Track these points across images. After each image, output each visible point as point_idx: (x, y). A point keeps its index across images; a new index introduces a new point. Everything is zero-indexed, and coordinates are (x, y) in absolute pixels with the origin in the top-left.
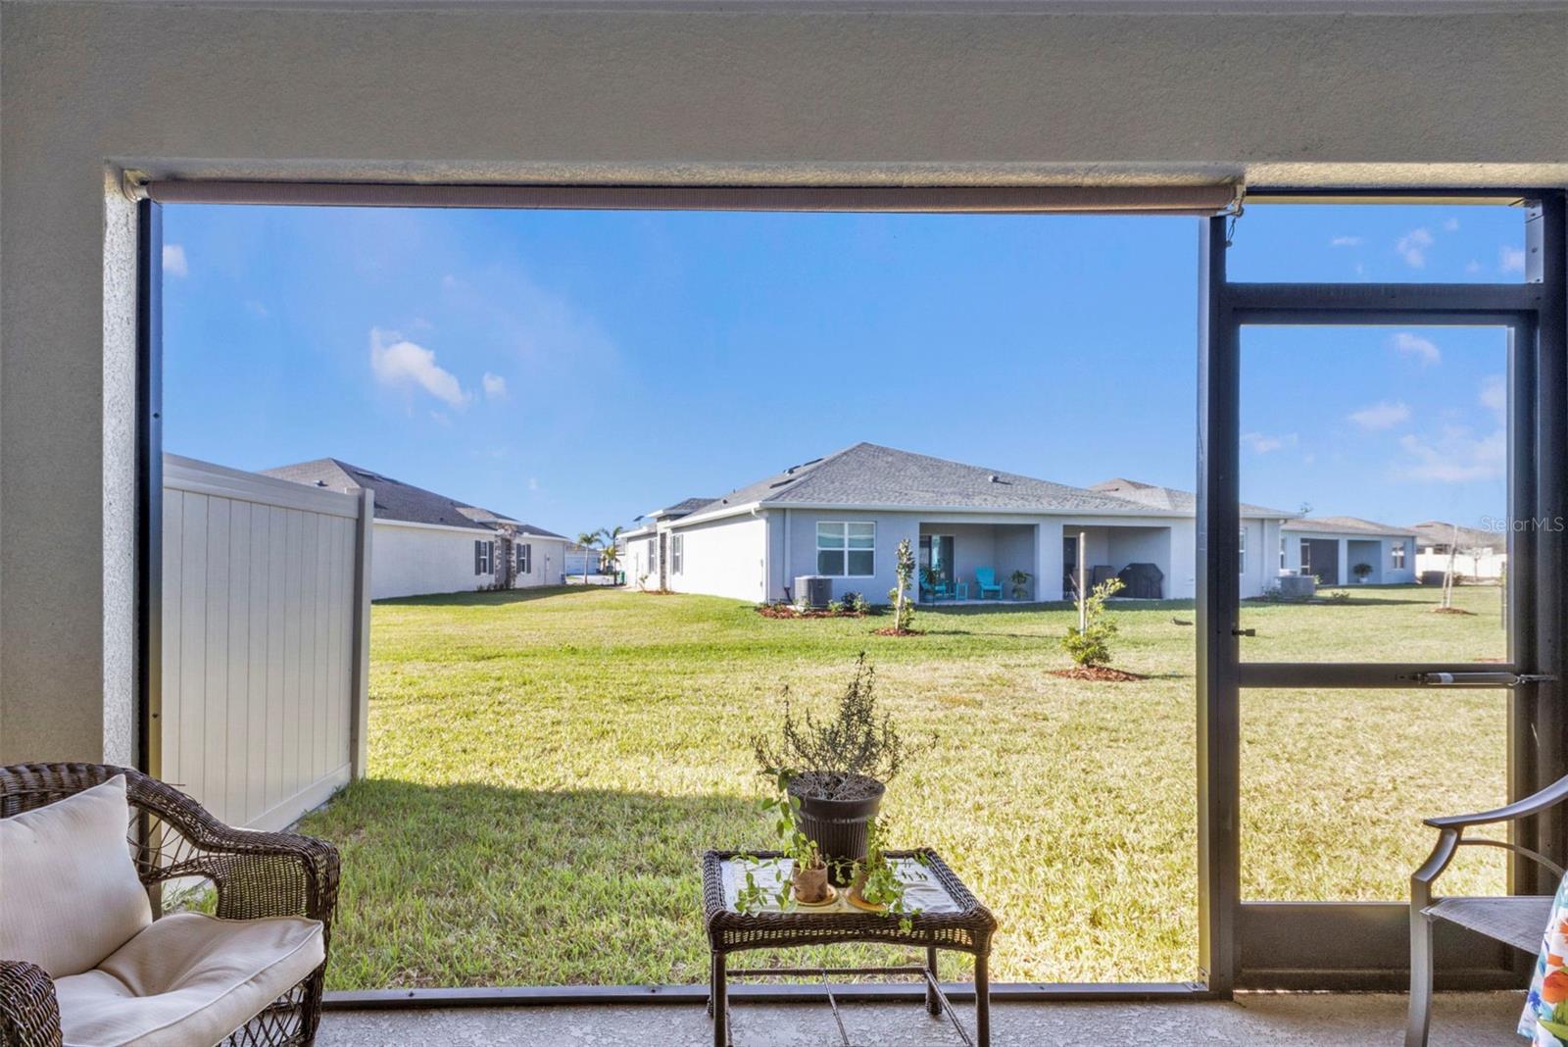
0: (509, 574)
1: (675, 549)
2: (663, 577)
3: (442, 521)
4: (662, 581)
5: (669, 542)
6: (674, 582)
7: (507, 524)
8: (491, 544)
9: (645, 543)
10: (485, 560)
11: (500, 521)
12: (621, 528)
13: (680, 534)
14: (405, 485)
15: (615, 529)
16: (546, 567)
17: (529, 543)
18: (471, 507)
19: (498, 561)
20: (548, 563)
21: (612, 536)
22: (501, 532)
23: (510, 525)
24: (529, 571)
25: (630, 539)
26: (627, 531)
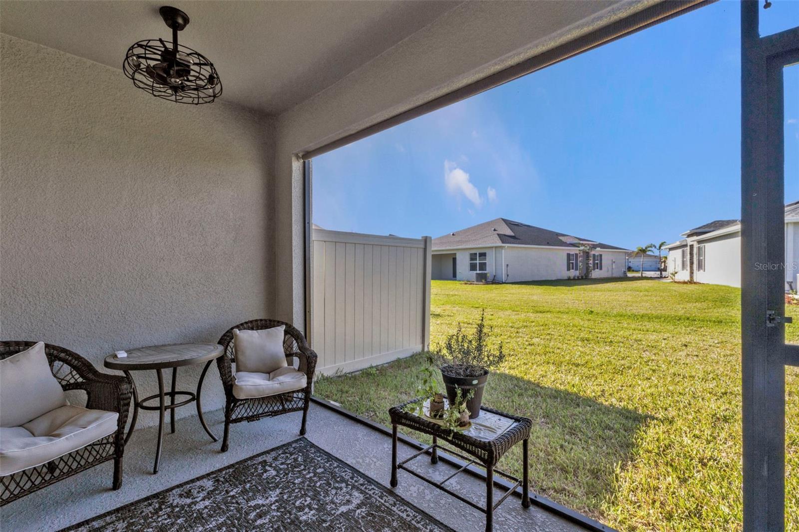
0: (588, 270)
1: (699, 254)
2: (692, 273)
3: (548, 244)
4: (691, 275)
5: (695, 251)
6: (699, 276)
7: (586, 244)
8: (576, 255)
9: (680, 251)
10: (573, 263)
11: (581, 242)
12: (665, 242)
13: (703, 245)
14: (534, 227)
15: (660, 243)
16: (612, 266)
17: (601, 253)
18: (568, 236)
19: (580, 264)
20: (614, 264)
21: (658, 247)
22: (582, 248)
23: (588, 244)
24: (601, 269)
25: (671, 249)
26: (669, 245)
